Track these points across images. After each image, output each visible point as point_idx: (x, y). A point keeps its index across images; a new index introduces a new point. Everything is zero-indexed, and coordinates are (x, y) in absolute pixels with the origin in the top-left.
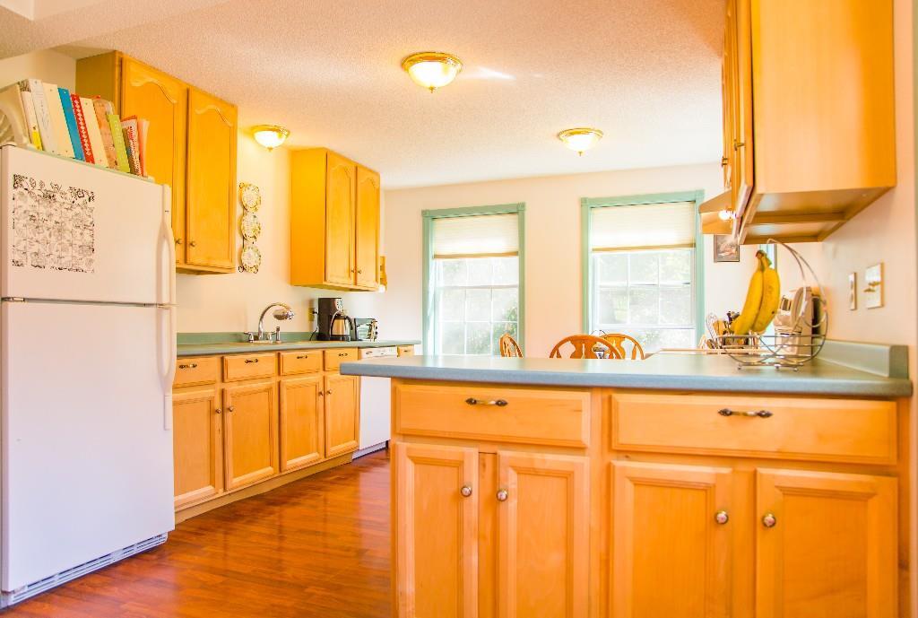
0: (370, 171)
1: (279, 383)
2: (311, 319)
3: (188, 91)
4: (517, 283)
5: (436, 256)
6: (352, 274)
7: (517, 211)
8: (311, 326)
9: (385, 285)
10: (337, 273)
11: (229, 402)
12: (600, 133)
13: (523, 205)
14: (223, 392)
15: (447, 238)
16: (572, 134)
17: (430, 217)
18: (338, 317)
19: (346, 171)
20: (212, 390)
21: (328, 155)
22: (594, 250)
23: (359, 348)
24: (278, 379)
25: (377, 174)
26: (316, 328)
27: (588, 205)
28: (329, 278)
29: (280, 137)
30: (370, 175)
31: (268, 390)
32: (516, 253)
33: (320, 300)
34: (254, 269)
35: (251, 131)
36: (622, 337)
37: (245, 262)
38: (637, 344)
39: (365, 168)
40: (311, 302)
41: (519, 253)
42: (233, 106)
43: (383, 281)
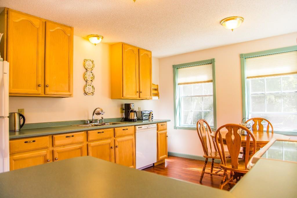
0: (147, 51)
1: (87, 145)
2: (122, 112)
3: (46, 22)
4: (212, 94)
5: (179, 84)
6: (138, 94)
7: (211, 62)
8: (122, 115)
9: (158, 96)
10: (129, 93)
11: (56, 156)
12: (242, 19)
13: (214, 59)
14: (53, 152)
15: (183, 76)
16: (227, 20)
17: (176, 68)
18: (132, 111)
19: (133, 51)
20: (45, 151)
21: (123, 44)
22: (247, 78)
23: (135, 126)
24: (87, 143)
25: (150, 52)
26: (124, 116)
27: (243, 57)
28: (124, 96)
29: (98, 39)
30: (146, 52)
31: (81, 148)
32: (211, 81)
33: (125, 104)
34: (91, 94)
35: (87, 38)
36: (261, 120)
37: (86, 91)
38: (269, 123)
39: (143, 49)
40: (122, 105)
41: (213, 81)
42: (71, 27)
43: (157, 95)
